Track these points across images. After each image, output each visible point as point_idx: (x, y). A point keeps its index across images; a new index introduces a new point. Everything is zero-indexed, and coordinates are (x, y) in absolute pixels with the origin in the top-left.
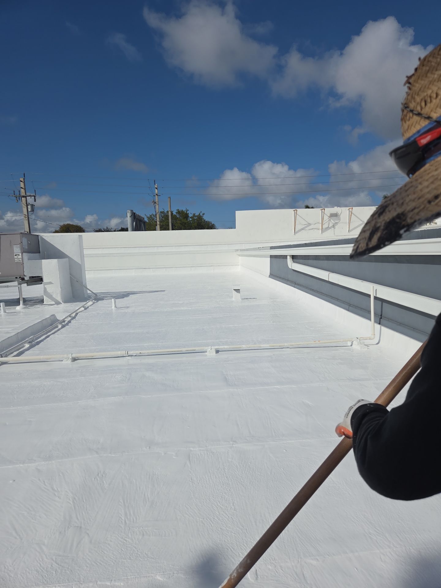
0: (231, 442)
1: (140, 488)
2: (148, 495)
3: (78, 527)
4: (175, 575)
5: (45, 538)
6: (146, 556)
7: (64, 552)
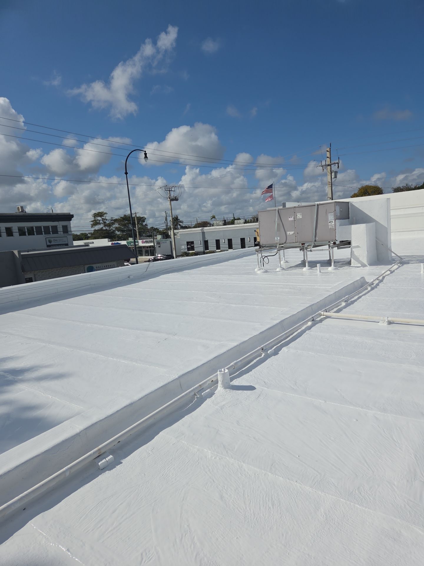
7: (415, 499)
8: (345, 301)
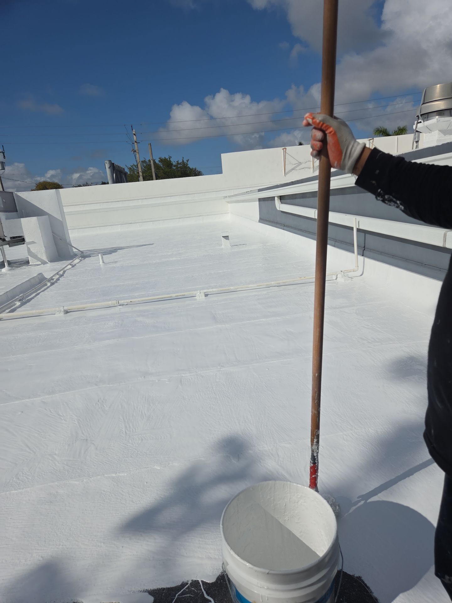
0: (219, 367)
1: (137, 408)
2: (144, 412)
3: (84, 440)
4: (170, 464)
5: (56, 450)
6: (145, 454)
7: (74, 458)
8: (20, 300)
